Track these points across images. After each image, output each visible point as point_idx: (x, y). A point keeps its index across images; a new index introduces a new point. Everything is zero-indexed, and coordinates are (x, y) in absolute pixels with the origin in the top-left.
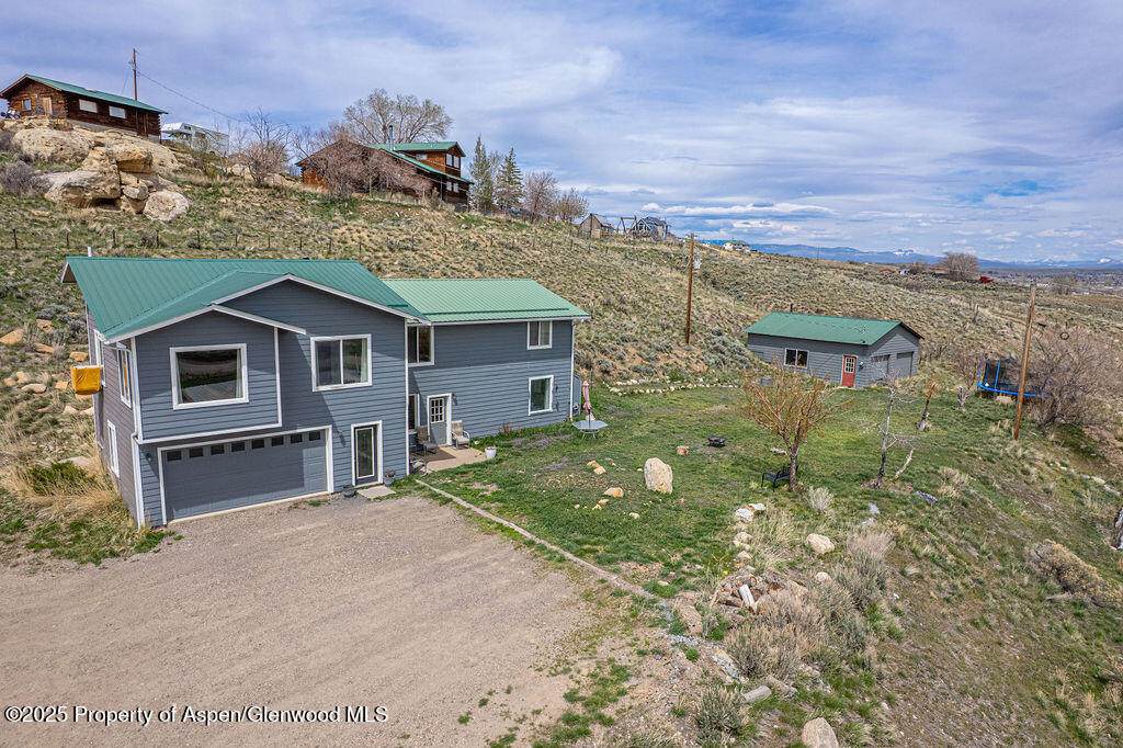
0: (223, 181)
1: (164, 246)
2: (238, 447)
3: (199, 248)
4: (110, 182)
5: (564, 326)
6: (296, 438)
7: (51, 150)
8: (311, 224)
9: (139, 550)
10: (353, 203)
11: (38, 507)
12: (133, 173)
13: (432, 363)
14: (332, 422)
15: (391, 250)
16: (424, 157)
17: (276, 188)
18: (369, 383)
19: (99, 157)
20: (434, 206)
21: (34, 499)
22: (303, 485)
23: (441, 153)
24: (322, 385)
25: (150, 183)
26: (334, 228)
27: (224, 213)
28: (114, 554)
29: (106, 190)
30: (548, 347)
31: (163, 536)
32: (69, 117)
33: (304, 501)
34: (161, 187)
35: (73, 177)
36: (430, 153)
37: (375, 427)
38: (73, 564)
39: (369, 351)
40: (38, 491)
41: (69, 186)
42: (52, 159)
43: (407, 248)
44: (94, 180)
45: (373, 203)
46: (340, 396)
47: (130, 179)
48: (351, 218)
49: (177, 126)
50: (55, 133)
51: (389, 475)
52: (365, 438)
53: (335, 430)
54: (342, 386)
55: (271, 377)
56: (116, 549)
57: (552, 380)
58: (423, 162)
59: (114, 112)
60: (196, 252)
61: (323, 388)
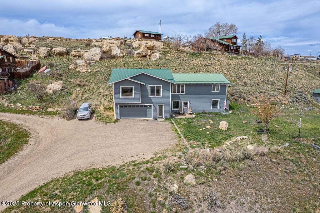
0: (169, 50)
1: (151, 66)
2: (134, 106)
3: (158, 66)
4: (145, 52)
5: (223, 86)
6: (146, 106)
7: (138, 46)
8: (187, 60)
9: (113, 123)
10: (200, 54)
11: (104, 113)
12: (150, 49)
13: (184, 93)
14: (153, 104)
15: (205, 66)
16: (226, 40)
17: (181, 51)
18: (162, 96)
19: (143, 47)
20: (223, 54)
21: (103, 112)
22: (146, 116)
23: (230, 39)
24: (151, 95)
25: (153, 51)
26: (193, 60)
27: (167, 58)
28: (109, 123)
29: (144, 54)
30: (218, 91)
31: (118, 121)
32: (143, 38)
33: (146, 119)
34: (155, 52)
35: (138, 51)
36: (227, 39)
37: (163, 106)
38: (102, 123)
39: (162, 89)
40: (104, 111)
41: (137, 53)
42: (138, 48)
43: (209, 66)
44: (142, 52)
45: (206, 54)
46: (155, 98)
47: (149, 51)
48: (199, 58)
49: (166, 37)
50: (139, 42)
51: (165, 117)
52: (160, 108)
53: (153, 105)
54: (155, 96)
55: (139, 93)
56: (110, 122)
57: (219, 100)
58: (225, 41)
59: (152, 36)
60: (157, 67)
61: (151, 96)
